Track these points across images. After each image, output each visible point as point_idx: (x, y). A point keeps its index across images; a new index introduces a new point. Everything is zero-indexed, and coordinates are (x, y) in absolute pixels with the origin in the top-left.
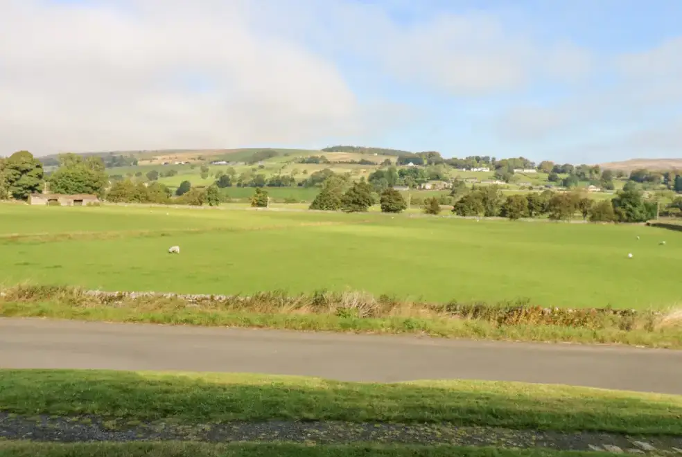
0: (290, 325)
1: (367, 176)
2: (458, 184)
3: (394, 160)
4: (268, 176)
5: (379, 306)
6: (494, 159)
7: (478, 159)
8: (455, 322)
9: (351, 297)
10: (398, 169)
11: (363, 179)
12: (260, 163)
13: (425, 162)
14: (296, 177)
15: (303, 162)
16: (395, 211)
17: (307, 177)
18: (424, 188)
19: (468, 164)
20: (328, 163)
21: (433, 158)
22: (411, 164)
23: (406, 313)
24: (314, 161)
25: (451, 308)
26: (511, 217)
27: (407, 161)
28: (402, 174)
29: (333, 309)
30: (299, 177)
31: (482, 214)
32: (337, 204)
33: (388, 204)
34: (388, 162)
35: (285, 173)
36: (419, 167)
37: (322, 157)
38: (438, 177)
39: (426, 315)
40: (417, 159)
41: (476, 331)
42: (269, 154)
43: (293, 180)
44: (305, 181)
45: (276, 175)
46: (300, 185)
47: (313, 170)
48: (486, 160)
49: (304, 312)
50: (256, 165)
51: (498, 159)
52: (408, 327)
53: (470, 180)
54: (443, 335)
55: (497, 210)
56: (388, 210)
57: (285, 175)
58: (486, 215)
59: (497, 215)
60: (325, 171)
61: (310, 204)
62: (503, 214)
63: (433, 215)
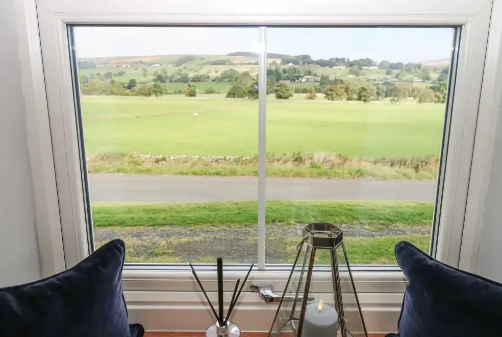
3: (279, 61)
4: (191, 75)
6: (348, 60)
7: (337, 60)
9: (319, 156)
10: (282, 68)
12: (184, 65)
13: (301, 63)
14: (210, 75)
15: (215, 63)
16: (286, 98)
17: (218, 75)
18: (301, 81)
19: (330, 64)
20: (233, 64)
21: (306, 60)
22: (291, 64)
24: (221, 62)
26: (365, 101)
27: (288, 62)
28: (285, 72)
30: (213, 75)
31: (345, 100)
32: (245, 94)
33: (280, 93)
34: (274, 63)
36: (296, 66)
37: (228, 60)
38: (309, 73)
40: (295, 61)
42: (189, 59)
43: (208, 77)
44: (217, 78)
45: (196, 74)
46: (214, 80)
47: (222, 69)
48: (343, 60)
50: (182, 67)
51: (351, 60)
53: (333, 75)
55: (355, 96)
56: (279, 97)
57: (203, 73)
58: (348, 100)
59: (356, 100)
60: (231, 70)
61: (226, 94)
62: (359, 99)
63: (311, 101)
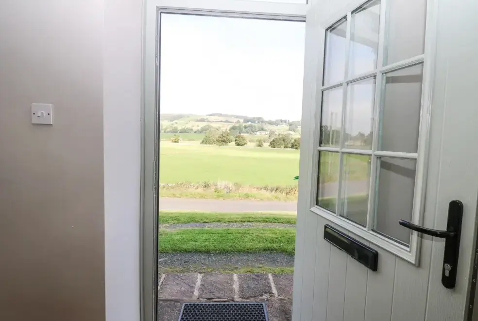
0: (193, 196)
1: (228, 128)
2: (272, 133)
3: (242, 121)
4: (180, 128)
5: (234, 188)
6: (289, 121)
7: (281, 121)
8: (267, 194)
9: (221, 184)
10: (244, 125)
11: (226, 129)
12: (176, 121)
13: (257, 122)
14: (193, 128)
15: (197, 121)
16: (242, 145)
17: (199, 128)
18: (256, 134)
19: (276, 123)
20: (210, 121)
21: (260, 120)
22: (250, 123)
23: (245, 190)
24: (202, 120)
25: (266, 188)
26: (296, 148)
27: (248, 121)
28: (245, 127)
29: (213, 189)
30: (195, 129)
31: (282, 147)
32: (214, 142)
33: (238, 142)
34: (238, 122)
35: (189, 126)
36: (253, 124)
37: (207, 119)
38: (262, 129)
39: (254, 192)
40: (253, 121)
41: (276, 198)
42: (180, 117)
43: (192, 130)
44: (198, 130)
45: (184, 127)
46: (195, 132)
47: (202, 125)
48: (285, 121)
49: (200, 190)
50: (174, 122)
51: (291, 121)
52: (247, 196)
53: (278, 131)
54: (261, 200)
55: (290, 145)
56: (238, 145)
57: (188, 127)
58: (285, 147)
59: (290, 148)
60: (208, 125)
61: (201, 141)
62: (292, 147)
63: (260, 148)
